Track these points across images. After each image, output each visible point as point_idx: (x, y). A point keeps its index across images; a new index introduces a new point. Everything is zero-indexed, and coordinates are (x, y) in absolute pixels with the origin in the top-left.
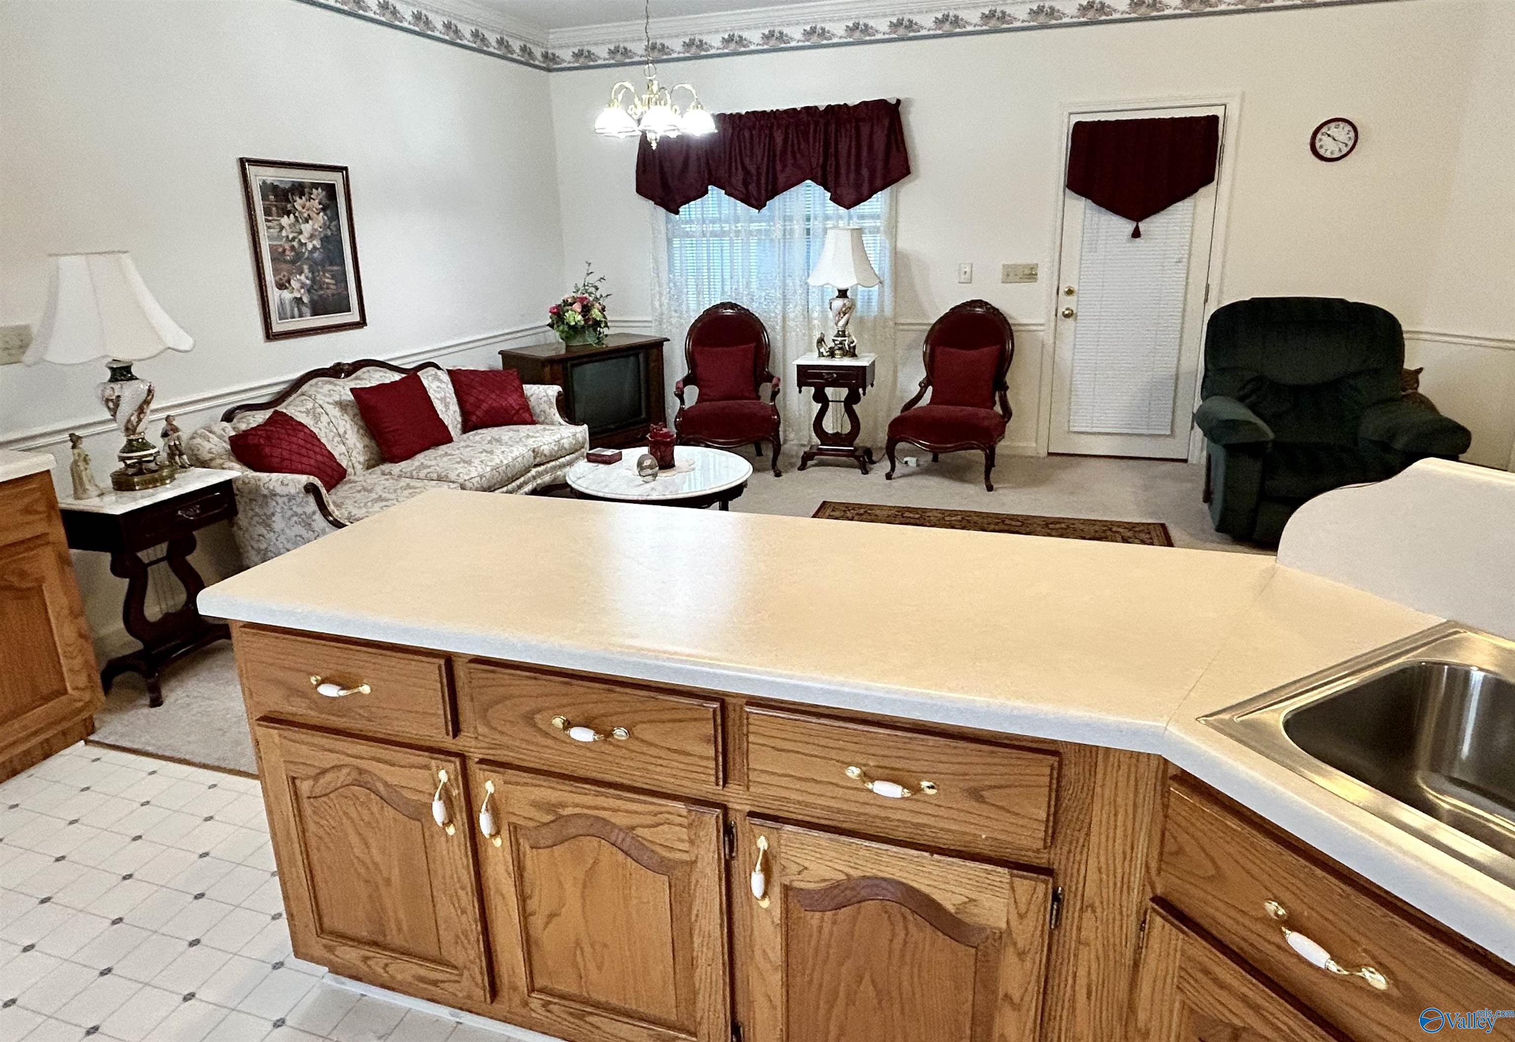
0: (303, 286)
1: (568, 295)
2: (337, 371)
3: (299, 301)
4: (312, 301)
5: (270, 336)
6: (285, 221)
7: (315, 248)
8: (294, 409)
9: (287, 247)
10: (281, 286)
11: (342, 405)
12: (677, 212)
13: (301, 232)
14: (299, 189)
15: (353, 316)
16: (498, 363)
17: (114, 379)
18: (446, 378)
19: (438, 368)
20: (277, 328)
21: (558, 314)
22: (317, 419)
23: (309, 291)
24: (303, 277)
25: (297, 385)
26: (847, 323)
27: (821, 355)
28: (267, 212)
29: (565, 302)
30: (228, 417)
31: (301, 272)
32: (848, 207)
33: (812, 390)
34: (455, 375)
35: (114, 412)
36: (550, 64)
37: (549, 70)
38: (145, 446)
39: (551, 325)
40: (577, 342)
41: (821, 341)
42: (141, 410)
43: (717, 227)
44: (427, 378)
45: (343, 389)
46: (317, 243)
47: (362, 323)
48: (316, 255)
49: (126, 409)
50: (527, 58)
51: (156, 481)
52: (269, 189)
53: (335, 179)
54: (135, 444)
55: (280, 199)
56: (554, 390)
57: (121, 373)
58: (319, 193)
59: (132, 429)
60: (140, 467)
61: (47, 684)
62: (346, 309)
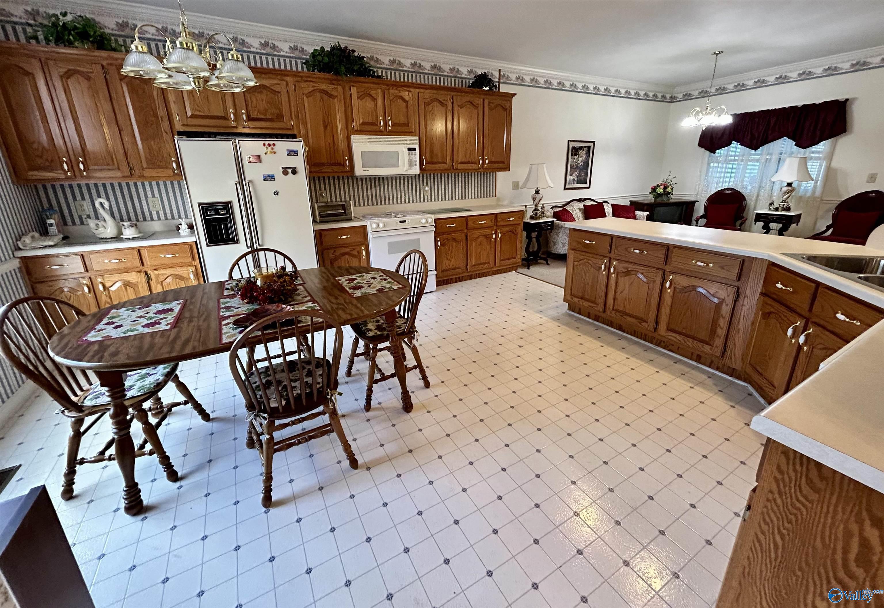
0: (576, 175)
1: (660, 183)
2: (580, 200)
3: (574, 179)
4: (577, 180)
5: (565, 189)
6: (576, 157)
7: (582, 165)
8: (568, 208)
9: (575, 164)
10: (571, 175)
11: (580, 209)
12: (714, 153)
13: (579, 160)
14: (581, 148)
15: (587, 185)
16: (628, 204)
18: (610, 206)
19: (609, 203)
20: (567, 187)
21: (654, 189)
22: (573, 211)
23: (577, 177)
24: (576, 173)
25: (569, 203)
26: (788, 197)
27: (770, 209)
28: (572, 155)
29: (658, 186)
30: (552, 208)
31: (576, 171)
32: (803, 148)
33: (762, 224)
34: (613, 206)
35: (534, 201)
36: (672, 100)
37: (671, 102)
38: (538, 210)
39: (650, 193)
40: (659, 200)
41: (771, 204)
42: (539, 201)
43: (732, 158)
44: (605, 205)
45: (581, 205)
46: (582, 163)
47: (589, 187)
48: (581, 167)
49: (537, 201)
50: (663, 99)
51: (539, 218)
52: (573, 148)
53: (591, 145)
54: (536, 209)
55: (576, 151)
56: (646, 213)
57: (537, 192)
58: (586, 149)
59: (536, 205)
60: (536, 214)
61: (514, 256)
62: (586, 183)
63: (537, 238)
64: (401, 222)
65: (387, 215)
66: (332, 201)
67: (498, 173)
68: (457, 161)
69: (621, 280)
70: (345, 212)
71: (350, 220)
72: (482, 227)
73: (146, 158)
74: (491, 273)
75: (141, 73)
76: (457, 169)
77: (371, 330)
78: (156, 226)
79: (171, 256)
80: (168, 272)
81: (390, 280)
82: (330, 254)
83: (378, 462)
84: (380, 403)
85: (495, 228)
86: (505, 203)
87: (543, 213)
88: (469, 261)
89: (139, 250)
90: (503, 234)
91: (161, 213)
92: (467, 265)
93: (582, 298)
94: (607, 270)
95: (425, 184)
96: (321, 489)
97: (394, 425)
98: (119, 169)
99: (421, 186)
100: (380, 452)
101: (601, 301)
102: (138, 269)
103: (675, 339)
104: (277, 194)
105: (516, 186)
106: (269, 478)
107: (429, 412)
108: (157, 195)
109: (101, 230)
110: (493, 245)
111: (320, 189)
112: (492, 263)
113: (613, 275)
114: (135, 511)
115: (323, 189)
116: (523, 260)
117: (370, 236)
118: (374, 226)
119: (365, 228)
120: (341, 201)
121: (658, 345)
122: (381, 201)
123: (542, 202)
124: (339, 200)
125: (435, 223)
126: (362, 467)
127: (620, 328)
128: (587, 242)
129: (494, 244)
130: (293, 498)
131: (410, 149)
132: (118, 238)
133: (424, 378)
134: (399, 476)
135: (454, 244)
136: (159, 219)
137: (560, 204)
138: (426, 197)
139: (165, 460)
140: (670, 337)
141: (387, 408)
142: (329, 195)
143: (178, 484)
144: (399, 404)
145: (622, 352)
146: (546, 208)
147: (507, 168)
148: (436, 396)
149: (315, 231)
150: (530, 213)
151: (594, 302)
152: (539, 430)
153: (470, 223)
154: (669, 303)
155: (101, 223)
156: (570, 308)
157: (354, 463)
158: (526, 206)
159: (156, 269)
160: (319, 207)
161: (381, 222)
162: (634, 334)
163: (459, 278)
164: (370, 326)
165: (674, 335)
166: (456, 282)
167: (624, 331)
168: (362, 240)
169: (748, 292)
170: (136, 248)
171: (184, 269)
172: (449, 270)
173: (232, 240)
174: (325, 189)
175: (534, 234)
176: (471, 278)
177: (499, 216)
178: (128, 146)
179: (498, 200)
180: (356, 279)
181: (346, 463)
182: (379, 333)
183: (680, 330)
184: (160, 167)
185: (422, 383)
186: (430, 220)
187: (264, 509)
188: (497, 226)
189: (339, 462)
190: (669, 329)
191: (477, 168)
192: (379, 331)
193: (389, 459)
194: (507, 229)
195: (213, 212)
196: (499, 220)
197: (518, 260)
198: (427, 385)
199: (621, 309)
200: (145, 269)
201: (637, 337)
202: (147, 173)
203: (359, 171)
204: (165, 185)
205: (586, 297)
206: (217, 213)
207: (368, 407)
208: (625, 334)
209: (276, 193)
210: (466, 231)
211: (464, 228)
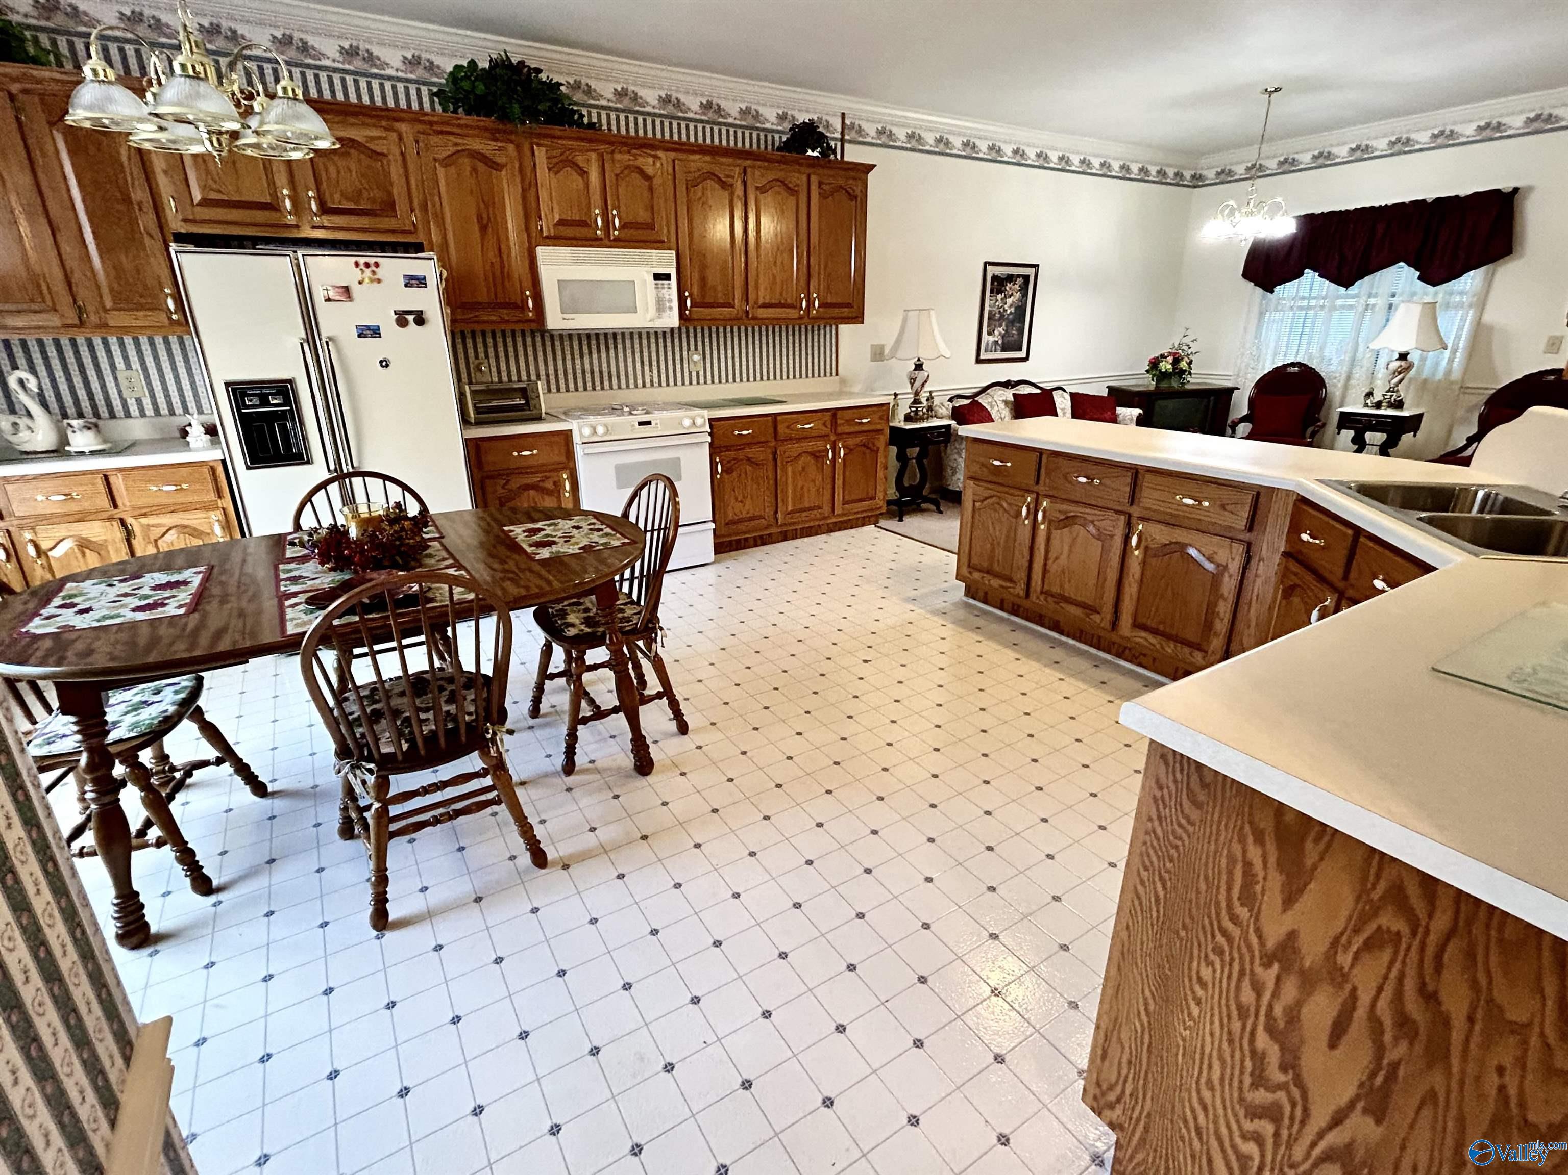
0: (1000, 334)
1: (1165, 351)
2: (1007, 384)
3: (996, 342)
4: (1003, 344)
5: (979, 361)
6: (999, 297)
7: (1011, 313)
8: (983, 400)
9: (997, 311)
10: (989, 334)
11: (1006, 402)
12: (1272, 292)
13: (1006, 303)
14: (1011, 278)
15: (1023, 354)
16: (1105, 393)
17: (915, 370)
18: (1068, 397)
19: (1064, 390)
20: (982, 357)
21: (1154, 364)
22: (992, 407)
23: (1003, 337)
24: (1001, 329)
25: (984, 390)
26: (1400, 381)
27: (1366, 405)
28: (992, 292)
29: (1162, 356)
30: (951, 400)
31: (1000, 326)
32: (1434, 285)
33: (1352, 433)
34: (1073, 396)
35: (912, 385)
36: (1198, 181)
37: (1195, 187)
38: (921, 403)
39: (1148, 371)
40: (1164, 385)
41: (1369, 394)
42: (923, 385)
43: (1305, 303)
44: (1057, 395)
45: (1009, 394)
46: (1013, 310)
47: (1026, 359)
48: (1011, 317)
49: (917, 384)
50: (1179, 181)
51: (922, 419)
52: (995, 278)
53: (1031, 272)
54: (916, 402)
55: (999, 284)
56: (1137, 412)
57: (919, 367)
58: (1020, 281)
59: (917, 394)
60: (916, 412)
61: (871, 493)
62: (1020, 350)
63: (919, 459)
64: (640, 424)
65: (614, 410)
66: (500, 381)
67: (842, 327)
68: (756, 303)
69: (1056, 534)
70: (527, 403)
71: (538, 419)
72: (805, 437)
73: (112, 290)
74: (825, 528)
75: (106, 122)
76: (754, 318)
77: (573, 625)
78: (137, 428)
79: (174, 488)
80: (168, 520)
81: (608, 530)
82: (498, 489)
83: (584, 856)
84: (592, 762)
85: (833, 438)
86: (856, 389)
87: (930, 408)
88: (780, 504)
89: (106, 478)
90: (849, 451)
91: (147, 402)
92: (776, 512)
93: (988, 572)
94: (1032, 517)
95: (692, 348)
96: (478, 900)
97: (616, 797)
98: (56, 310)
99: (685, 353)
100: (590, 840)
101: (1021, 575)
102: (105, 515)
103: (1145, 643)
104: (387, 366)
105: (878, 354)
106: (381, 880)
107: (683, 774)
108: (136, 365)
109: (24, 435)
110: (828, 471)
111: (477, 357)
112: (827, 509)
113: (1042, 527)
114: (135, 940)
115: (482, 355)
116: (889, 503)
117: (579, 451)
118: (587, 431)
119: (567, 435)
120: (520, 381)
121: (1119, 655)
122: (602, 382)
123: (927, 388)
124: (514, 378)
125: (711, 427)
126: (555, 863)
127: (1056, 627)
128: (997, 463)
129: (830, 469)
130: (428, 915)
131: (658, 277)
132: (60, 451)
133: (678, 715)
134: (621, 876)
135: (749, 468)
136: (143, 414)
137: (968, 392)
138: (694, 374)
139: (187, 857)
140: (1138, 640)
141: (606, 770)
142: (494, 369)
143: (213, 899)
144: (628, 761)
145: (1055, 669)
146: (937, 401)
147: (858, 318)
148: (699, 747)
149: (467, 442)
150: (904, 408)
151: (1011, 580)
152: (881, 799)
153: (782, 429)
154: (1137, 576)
155: (23, 422)
156: (969, 592)
157: (539, 858)
158: (896, 395)
159: (145, 515)
160: (473, 392)
161: (601, 423)
162: (1080, 636)
163: (761, 537)
164: (572, 618)
165: (1143, 634)
166: (756, 546)
167: (1061, 633)
168: (563, 459)
169: (1264, 552)
170: (97, 472)
171: (200, 514)
172: (741, 521)
173: (298, 457)
174: (487, 357)
175: (913, 452)
176: (785, 537)
177: (839, 413)
178: (72, 263)
179: (843, 382)
180: (543, 530)
181: (525, 859)
182: (588, 630)
183: (1154, 625)
184: (140, 307)
185: (673, 726)
186: (699, 421)
187: (375, 933)
188: (837, 434)
189: (513, 858)
190: (1137, 625)
191: (796, 316)
192: (588, 626)
193: (604, 850)
194: (858, 440)
195: (256, 401)
196: (839, 421)
197: (880, 502)
198: (683, 729)
199: (1056, 589)
200: (118, 514)
201: (1086, 643)
202: (117, 319)
203: (555, 320)
204: (152, 344)
205: (996, 568)
206: (264, 402)
207: (569, 767)
208: (1064, 639)
209: (385, 364)
210: (773, 444)
211: (770, 437)
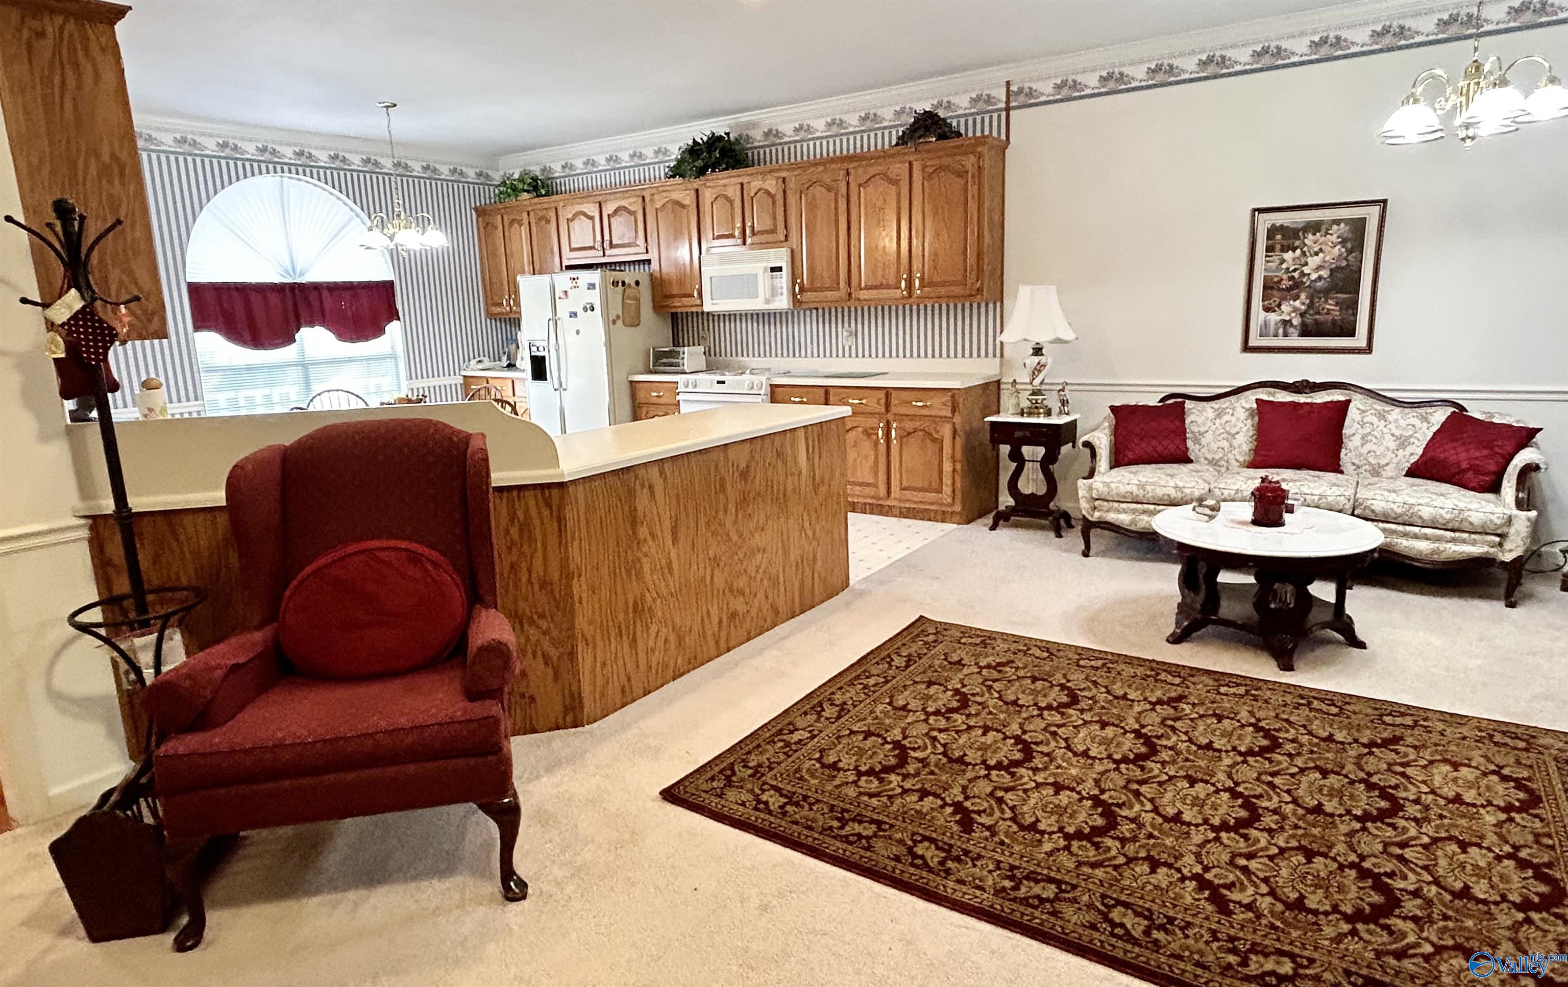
0: (1295, 310)
2: (1298, 387)
4: (1303, 324)
5: (1247, 348)
6: (1289, 255)
7: (1320, 278)
9: (1285, 277)
10: (1267, 309)
13: (1306, 264)
14: (1315, 227)
17: (1032, 355)
23: (1302, 315)
24: (1297, 303)
25: (1240, 389)
28: (1270, 249)
31: (1296, 298)
38: (1040, 394)
46: (1325, 273)
47: (1367, 349)
48: (1319, 284)
52: (1276, 231)
55: (1289, 239)
57: (1037, 351)
61: (936, 486)
62: (1352, 333)
64: (719, 382)
68: (859, 286)
70: (681, 362)
72: (859, 411)
85: (888, 417)
90: (905, 432)
99: (840, 330)
110: (881, 450)
112: (882, 489)
117: (680, 397)
119: (677, 385)
125: (772, 391)
129: (884, 448)
131: (773, 270)
153: (834, 400)
161: (694, 379)
168: (676, 402)
175: (1033, 452)
177: (894, 394)
179: (1008, 365)
186: (756, 385)
188: (892, 414)
191: (899, 296)
194: (916, 424)
195: (535, 349)
196: (894, 402)
203: (707, 305)
206: (538, 350)
209: (578, 332)
